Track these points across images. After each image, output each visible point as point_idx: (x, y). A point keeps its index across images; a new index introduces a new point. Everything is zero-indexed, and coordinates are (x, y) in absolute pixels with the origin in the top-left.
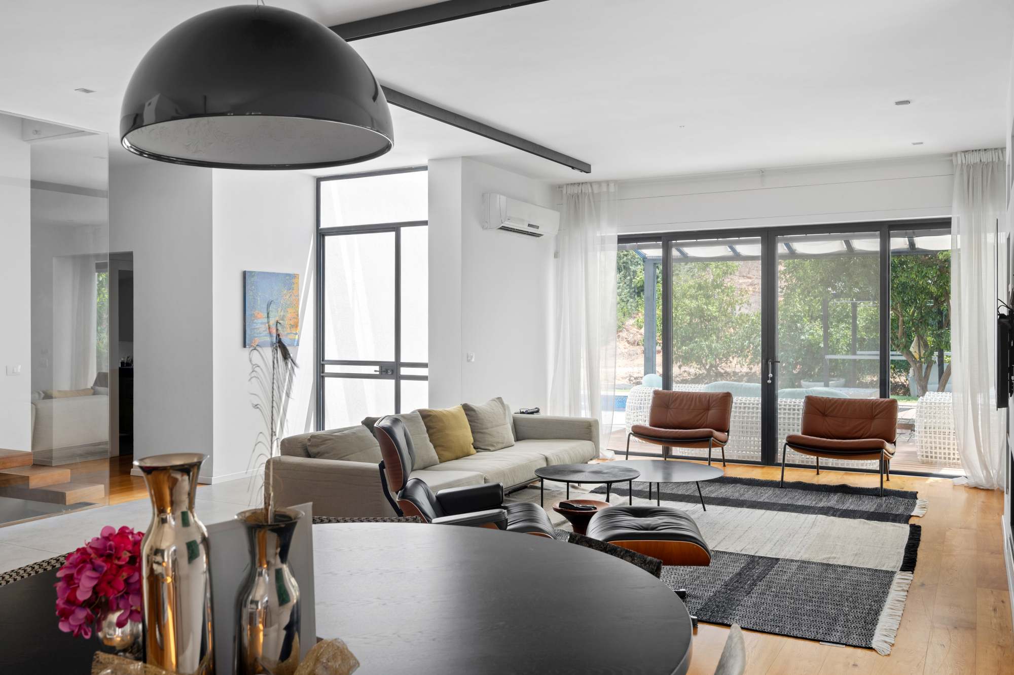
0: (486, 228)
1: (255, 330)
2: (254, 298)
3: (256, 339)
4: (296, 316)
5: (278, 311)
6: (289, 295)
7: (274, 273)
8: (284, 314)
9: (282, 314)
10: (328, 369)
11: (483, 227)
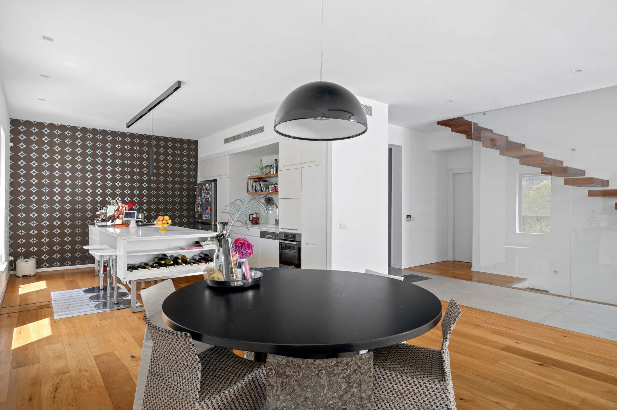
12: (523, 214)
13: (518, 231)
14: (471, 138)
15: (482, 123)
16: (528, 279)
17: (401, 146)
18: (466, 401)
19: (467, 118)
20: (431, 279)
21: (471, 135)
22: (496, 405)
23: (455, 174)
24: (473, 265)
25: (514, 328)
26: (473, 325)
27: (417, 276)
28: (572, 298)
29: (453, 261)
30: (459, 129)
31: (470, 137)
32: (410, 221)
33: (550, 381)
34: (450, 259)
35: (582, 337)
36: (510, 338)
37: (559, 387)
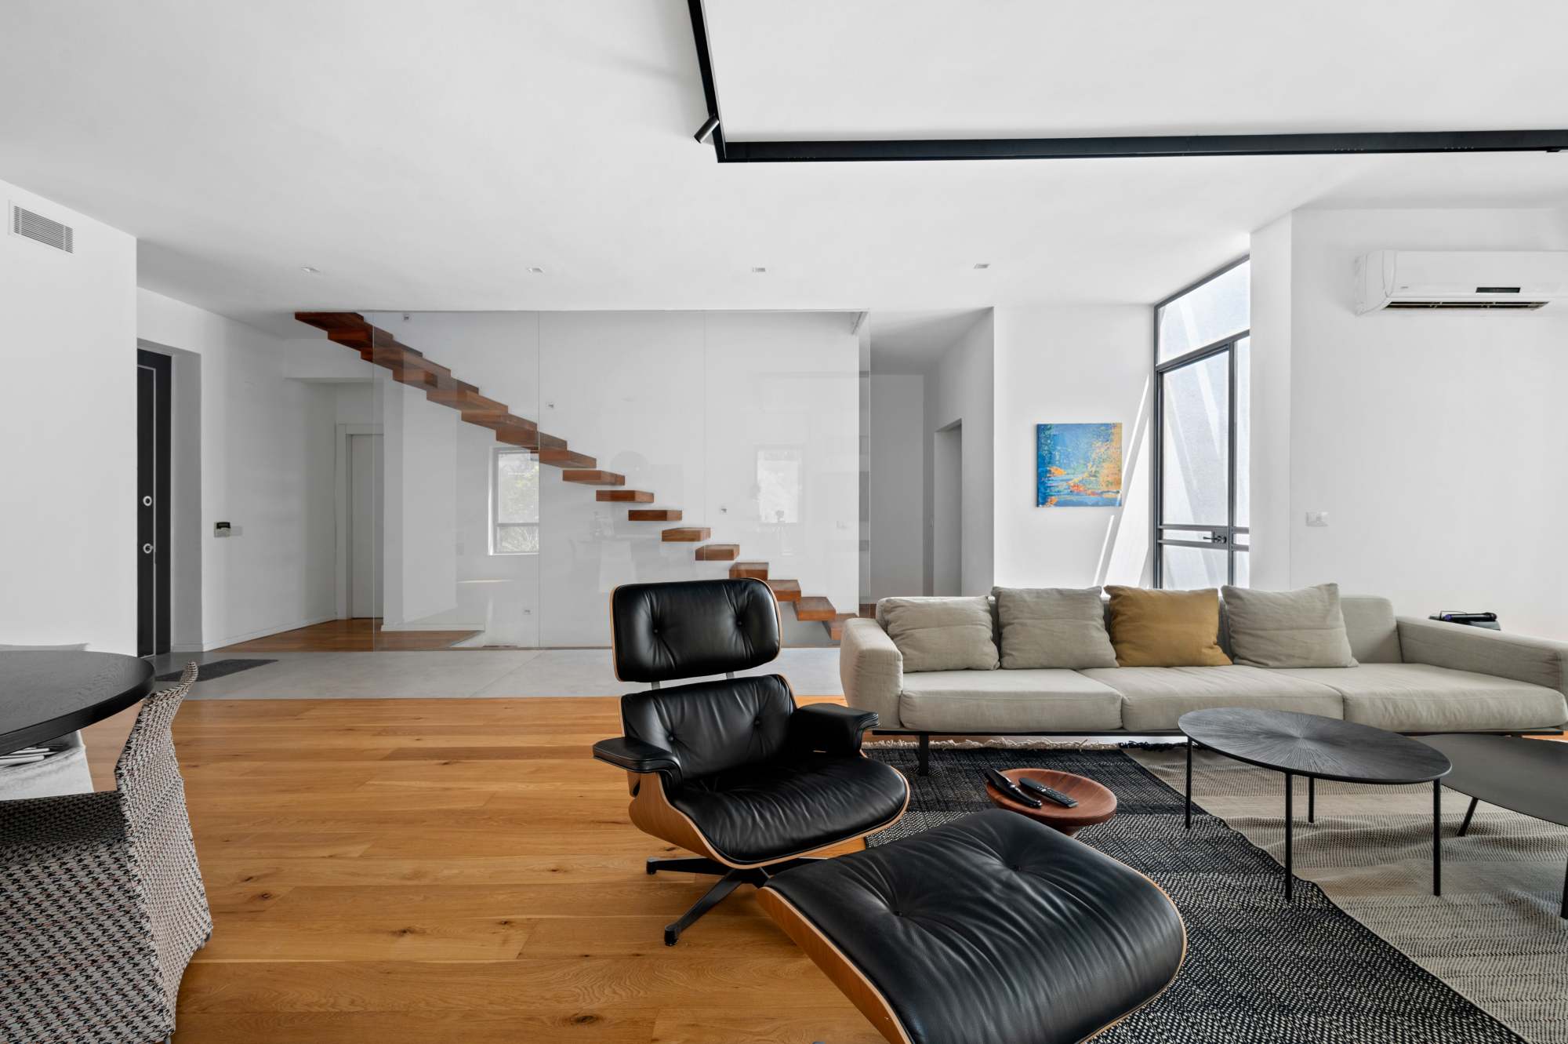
0: (1362, 313)
1: (1052, 488)
2: (1051, 453)
3: (1053, 497)
4: (1117, 472)
5: (1087, 467)
6: (1106, 448)
7: (1080, 424)
8: (1098, 469)
9: (1094, 469)
10: (1168, 534)
11: (1356, 313)
12: (501, 520)
13: (491, 552)
14: (370, 360)
15: (404, 335)
16: (484, 631)
17: (198, 356)
18: (259, 878)
19: (369, 319)
20: (277, 661)
21: (370, 353)
22: (329, 860)
23: (352, 435)
24: (385, 621)
25: (421, 716)
26: (340, 730)
27: (239, 660)
28: (541, 649)
29: (347, 620)
30: (346, 337)
31: (368, 356)
32: (225, 535)
33: (447, 785)
34: (342, 615)
35: (526, 703)
36: (404, 734)
37: (464, 789)
